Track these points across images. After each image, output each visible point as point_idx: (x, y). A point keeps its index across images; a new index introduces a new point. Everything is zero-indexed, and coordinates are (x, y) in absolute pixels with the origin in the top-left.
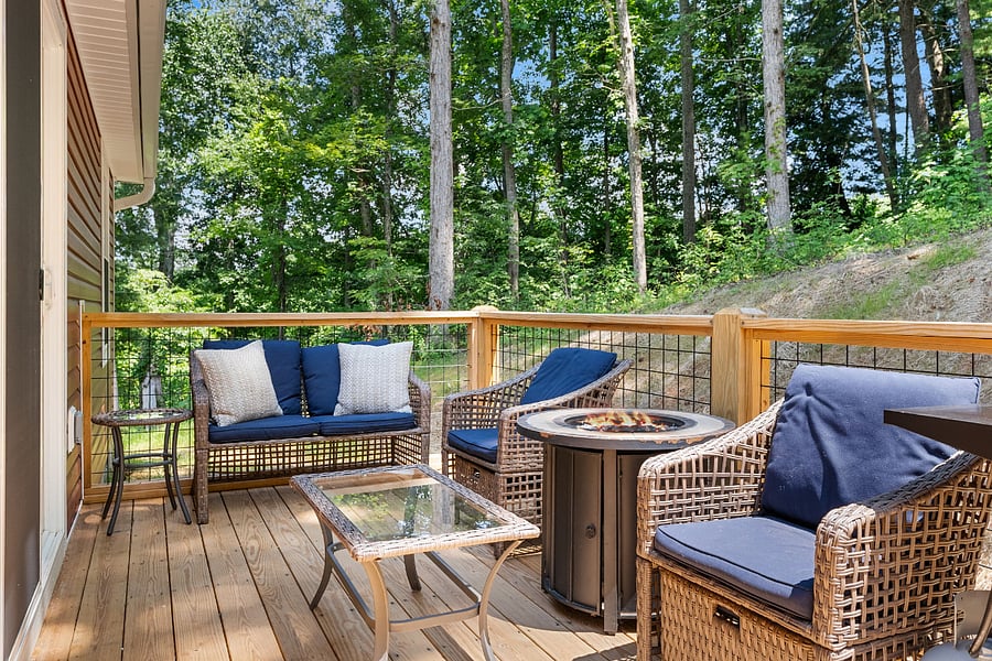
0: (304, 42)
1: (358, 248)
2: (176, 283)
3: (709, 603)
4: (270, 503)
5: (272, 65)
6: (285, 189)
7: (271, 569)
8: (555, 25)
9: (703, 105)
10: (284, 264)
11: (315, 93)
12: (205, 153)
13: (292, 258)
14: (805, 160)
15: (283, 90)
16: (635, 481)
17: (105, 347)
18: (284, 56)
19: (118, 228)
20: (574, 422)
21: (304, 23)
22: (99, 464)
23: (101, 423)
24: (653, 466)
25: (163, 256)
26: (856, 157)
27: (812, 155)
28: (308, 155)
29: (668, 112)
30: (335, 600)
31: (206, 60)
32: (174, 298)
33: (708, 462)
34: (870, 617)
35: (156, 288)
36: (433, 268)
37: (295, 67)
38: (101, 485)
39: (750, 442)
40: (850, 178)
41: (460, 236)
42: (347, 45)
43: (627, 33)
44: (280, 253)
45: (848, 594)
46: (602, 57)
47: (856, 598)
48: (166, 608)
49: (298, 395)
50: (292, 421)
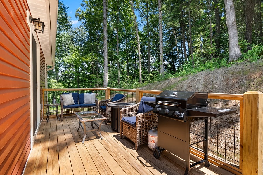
0: (82, 39)
1: (91, 76)
2: (59, 82)
3: (127, 126)
4: (73, 118)
5: (77, 43)
6: (79, 65)
7: (72, 127)
8: (127, 38)
9: (152, 52)
10: (79, 78)
11: (84, 48)
12: (64, 59)
13: (80, 77)
14: (169, 62)
15: (78, 48)
16: (120, 111)
17: (46, 94)
18: (79, 41)
19: (48, 72)
20: (116, 104)
21: (83, 36)
22: (45, 112)
23: (46, 106)
24: (122, 110)
25: (56, 77)
26: (177, 61)
27: (170, 61)
28: (83, 60)
29: (146, 53)
30: (81, 130)
31: (64, 41)
32: (58, 84)
33: (130, 109)
34: (142, 126)
35: (55, 83)
36: (104, 80)
37: (81, 43)
38: (45, 115)
39: (136, 106)
40: (176, 65)
41: (109, 74)
42: (90, 41)
43: (138, 40)
44: (78, 76)
45: (139, 123)
46: (134, 44)
47: (140, 124)
48: (56, 132)
49: (78, 101)
50: (77, 105)
